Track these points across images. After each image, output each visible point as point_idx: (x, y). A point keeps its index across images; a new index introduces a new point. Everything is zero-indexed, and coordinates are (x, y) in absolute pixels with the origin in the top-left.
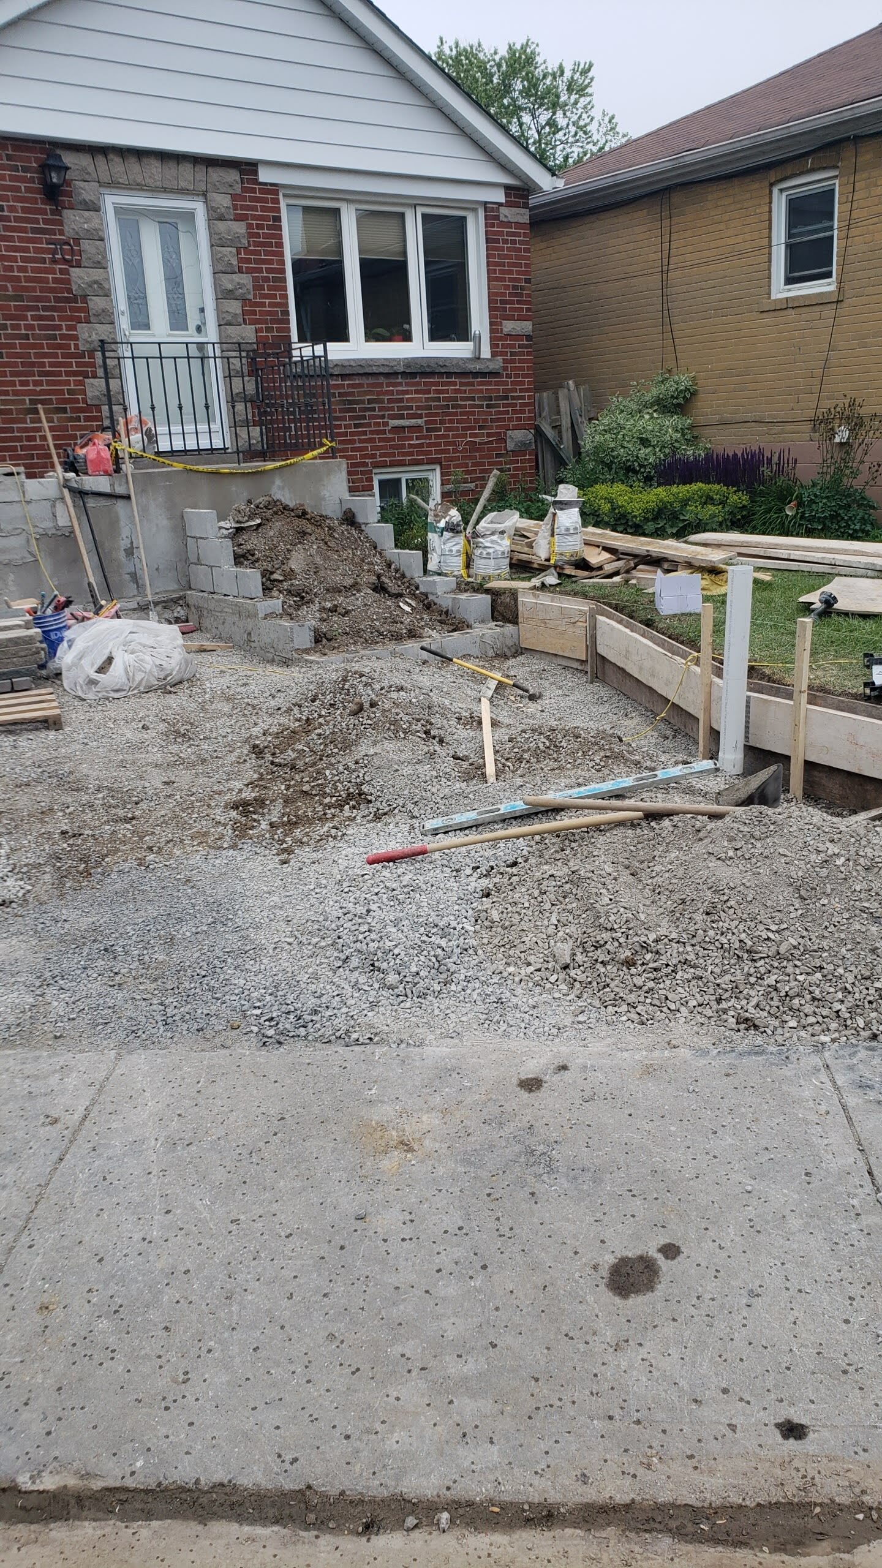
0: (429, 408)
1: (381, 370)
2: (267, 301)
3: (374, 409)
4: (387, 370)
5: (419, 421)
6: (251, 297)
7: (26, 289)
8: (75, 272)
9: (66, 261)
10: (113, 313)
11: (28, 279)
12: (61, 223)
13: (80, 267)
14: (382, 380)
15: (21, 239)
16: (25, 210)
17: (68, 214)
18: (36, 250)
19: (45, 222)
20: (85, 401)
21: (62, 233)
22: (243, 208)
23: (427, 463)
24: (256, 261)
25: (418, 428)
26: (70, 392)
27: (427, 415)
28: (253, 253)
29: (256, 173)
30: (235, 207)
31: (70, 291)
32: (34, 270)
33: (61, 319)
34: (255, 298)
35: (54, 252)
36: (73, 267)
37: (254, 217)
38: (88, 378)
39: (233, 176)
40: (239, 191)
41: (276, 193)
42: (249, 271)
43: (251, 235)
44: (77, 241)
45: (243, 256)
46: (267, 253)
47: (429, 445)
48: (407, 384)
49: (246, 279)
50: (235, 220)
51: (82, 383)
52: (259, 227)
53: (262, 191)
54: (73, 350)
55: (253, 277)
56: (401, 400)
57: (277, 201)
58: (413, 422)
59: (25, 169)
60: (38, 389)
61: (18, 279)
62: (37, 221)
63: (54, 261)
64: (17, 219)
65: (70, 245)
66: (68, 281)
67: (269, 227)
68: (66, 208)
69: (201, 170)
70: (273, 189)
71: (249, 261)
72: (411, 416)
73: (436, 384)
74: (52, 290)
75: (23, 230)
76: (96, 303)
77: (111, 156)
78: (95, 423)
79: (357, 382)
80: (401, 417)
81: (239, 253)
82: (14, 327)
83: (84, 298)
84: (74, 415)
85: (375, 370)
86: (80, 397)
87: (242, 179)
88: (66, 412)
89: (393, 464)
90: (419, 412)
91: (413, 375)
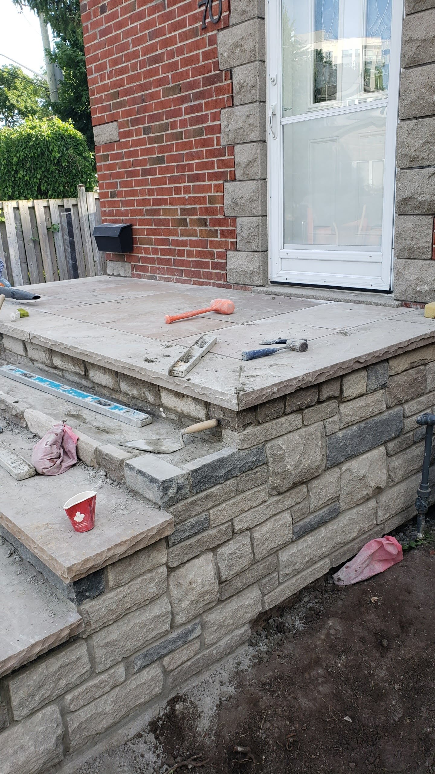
7: (183, 76)
8: (222, 36)
11: (184, 63)
13: (228, 27)
20: (222, 210)
26: (212, 200)
31: (216, 66)
32: (189, 48)
33: (209, 106)
36: (222, 29)
38: (227, 181)
51: (221, 189)
54: (215, 147)
60: (187, 196)
61: (176, 65)
63: (205, 29)
66: (215, 53)
74: (202, 70)
76: (239, 77)
78: (229, 240)
82: (173, 125)
83: (230, 72)
84: (213, 229)
86: (218, 206)
88: (206, 226)
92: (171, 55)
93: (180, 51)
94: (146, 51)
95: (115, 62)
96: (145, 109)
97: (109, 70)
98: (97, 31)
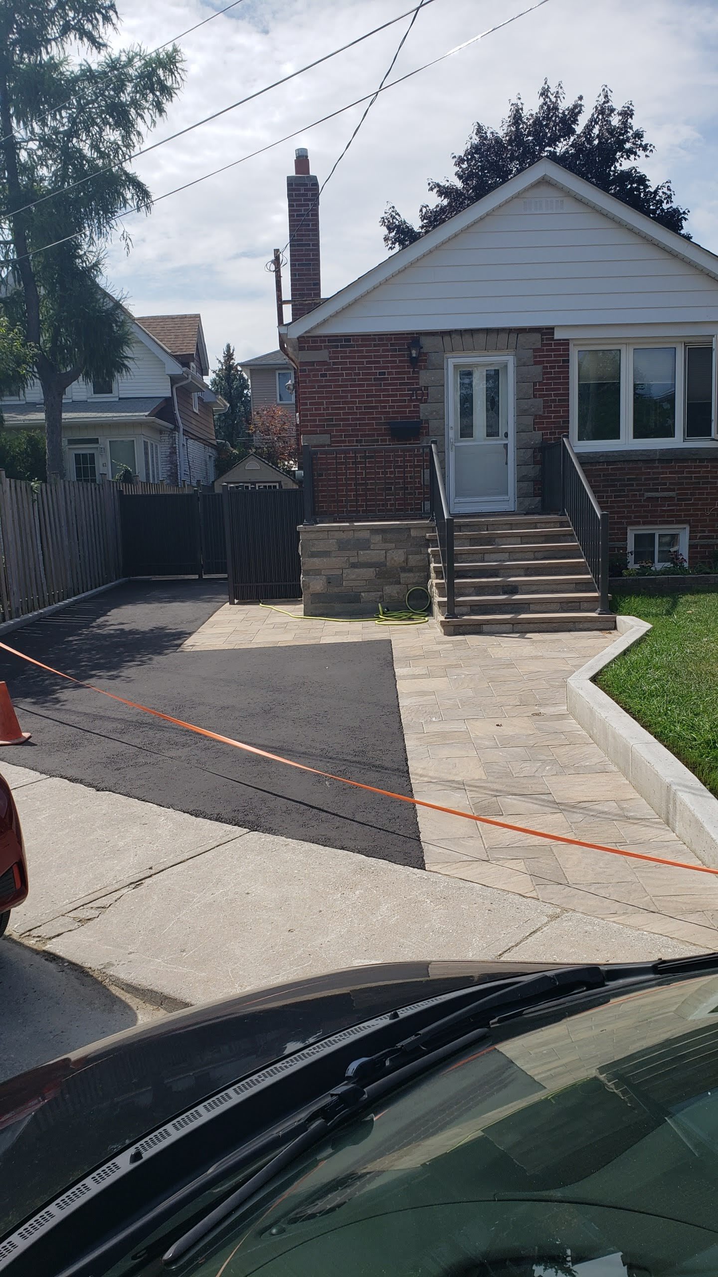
0: (682, 484)
1: (640, 458)
2: (553, 415)
3: (632, 485)
4: (645, 458)
5: (671, 494)
6: (541, 413)
8: (423, 406)
9: (417, 400)
10: (444, 429)
11: (394, 412)
12: (418, 378)
13: (426, 403)
14: (640, 464)
15: (393, 390)
16: (397, 373)
17: (422, 372)
18: (401, 395)
19: (409, 378)
20: (419, 482)
21: (417, 384)
22: (540, 356)
23: (676, 524)
24: (547, 390)
25: (671, 498)
26: (411, 477)
27: (678, 489)
28: (546, 384)
29: (553, 334)
30: (535, 357)
31: (419, 417)
32: (398, 407)
34: (544, 412)
35: (412, 395)
36: (422, 403)
37: (548, 362)
39: (538, 336)
40: (540, 347)
41: (568, 344)
42: (541, 396)
43: (545, 373)
44: (426, 388)
45: (537, 387)
46: (555, 384)
47: (678, 511)
48: (662, 467)
49: (539, 402)
50: (534, 364)
52: (551, 367)
53: (556, 345)
55: (544, 400)
56: (657, 479)
57: (568, 350)
58: (665, 494)
59: (400, 350)
60: (392, 476)
61: (388, 413)
62: (403, 379)
63: (411, 401)
64: (392, 379)
65: (422, 390)
66: (418, 412)
67: (559, 367)
68: (421, 369)
69: (513, 337)
70: (566, 343)
71: (542, 390)
72: (663, 490)
73: (690, 467)
74: (408, 418)
75: (395, 384)
76: (433, 424)
77: (453, 336)
79: (619, 466)
80: (657, 490)
81: (535, 384)
83: (427, 421)
84: (412, 491)
85: (634, 458)
86: (417, 480)
87: (542, 338)
88: (407, 490)
89: (644, 523)
90: (672, 487)
91: (669, 461)
92: (385, 407)
93: (391, 407)
94: (360, 402)
95: (334, 403)
96: (358, 430)
97: (325, 406)
98: (316, 385)
